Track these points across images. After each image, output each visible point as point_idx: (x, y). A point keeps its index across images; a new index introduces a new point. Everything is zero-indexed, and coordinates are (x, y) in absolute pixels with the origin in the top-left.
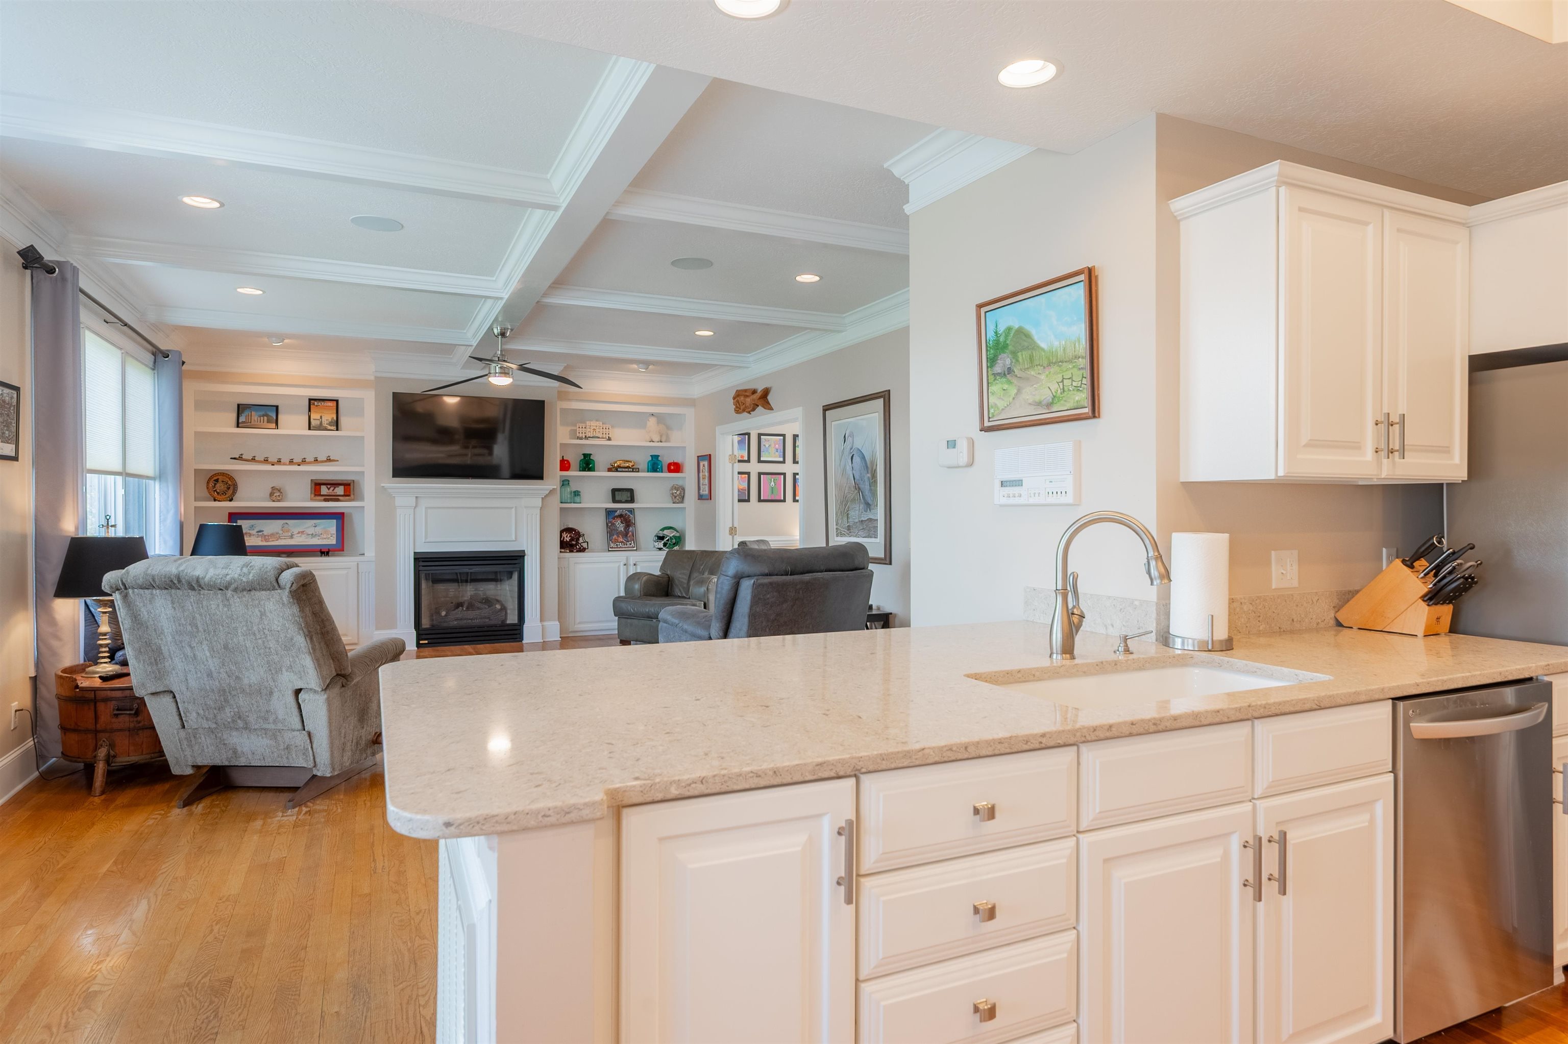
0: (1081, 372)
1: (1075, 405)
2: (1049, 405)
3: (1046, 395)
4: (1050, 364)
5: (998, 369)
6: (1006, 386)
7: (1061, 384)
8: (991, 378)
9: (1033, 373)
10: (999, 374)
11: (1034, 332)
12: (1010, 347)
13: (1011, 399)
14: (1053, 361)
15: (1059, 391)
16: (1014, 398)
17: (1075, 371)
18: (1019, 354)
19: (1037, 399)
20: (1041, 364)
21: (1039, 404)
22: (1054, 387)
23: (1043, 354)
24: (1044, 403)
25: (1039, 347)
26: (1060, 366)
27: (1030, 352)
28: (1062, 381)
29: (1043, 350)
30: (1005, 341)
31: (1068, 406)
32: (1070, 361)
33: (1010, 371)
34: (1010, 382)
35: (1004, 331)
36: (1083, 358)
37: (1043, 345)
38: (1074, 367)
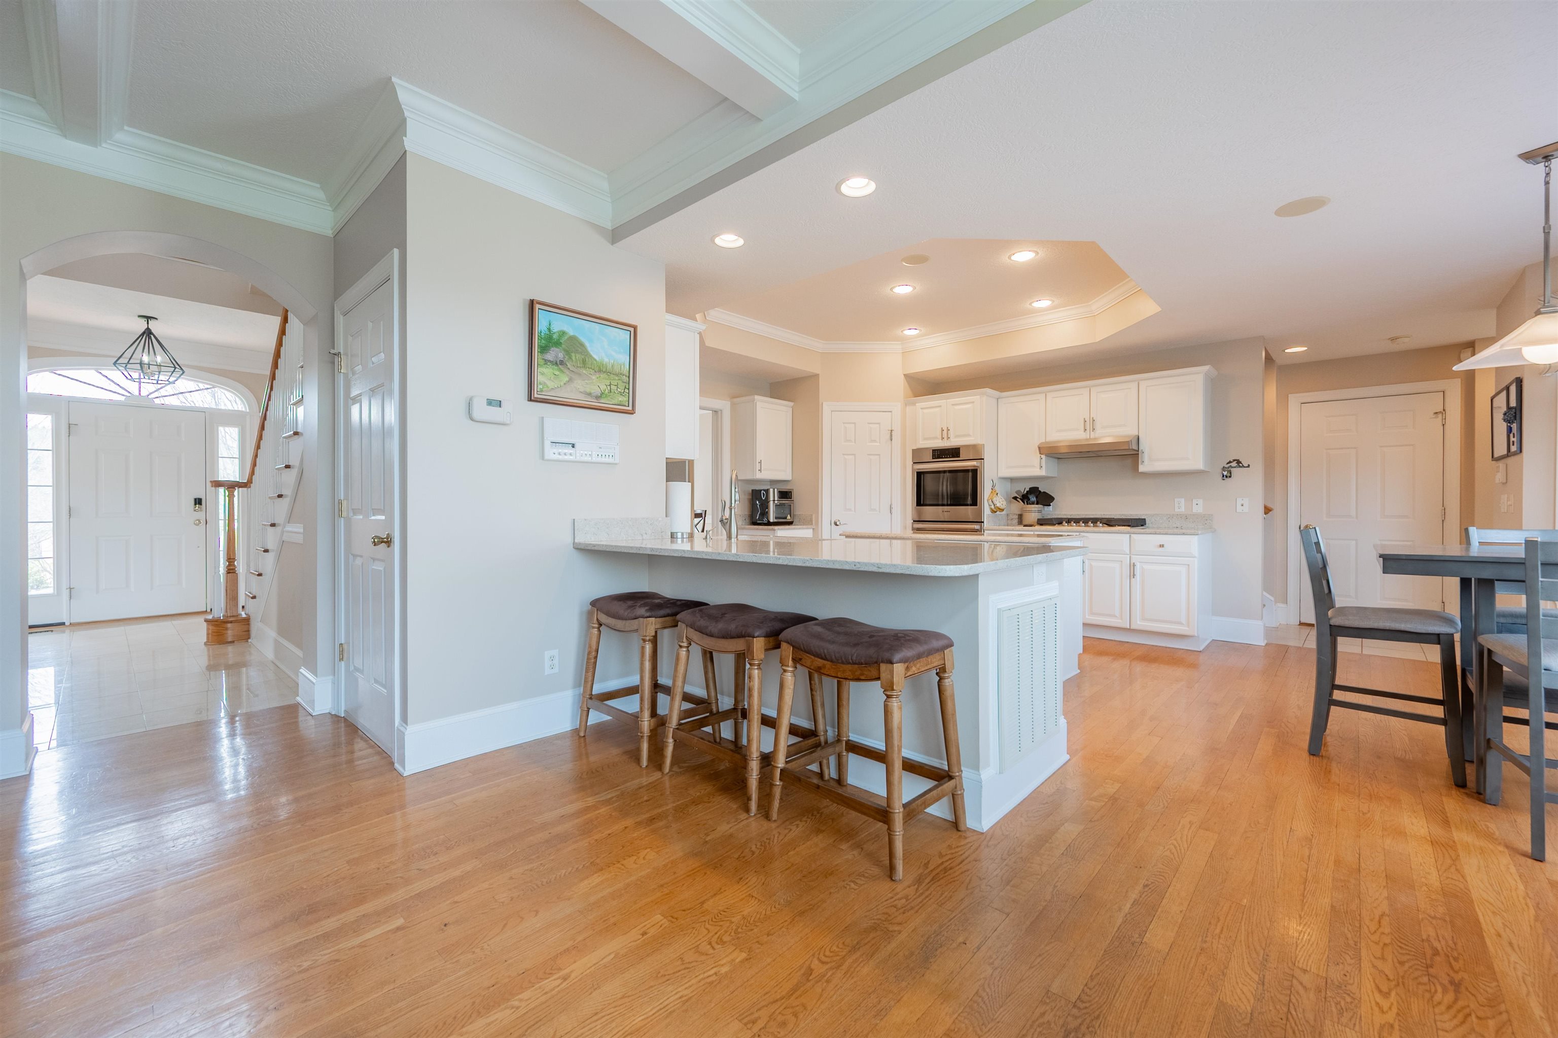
0: (624, 384)
1: (619, 403)
2: (597, 397)
3: (596, 391)
4: (600, 371)
5: (550, 356)
6: (557, 373)
7: (609, 387)
8: (542, 362)
9: (584, 372)
10: (550, 361)
11: (587, 344)
12: (563, 346)
13: (562, 384)
14: (601, 370)
15: (607, 391)
16: (565, 384)
17: (620, 382)
18: (573, 355)
19: (588, 390)
20: (593, 367)
21: (590, 394)
22: (603, 387)
23: (595, 362)
24: (594, 394)
25: (591, 356)
26: (608, 375)
27: (583, 357)
28: (610, 385)
29: (596, 360)
30: (559, 340)
31: (613, 402)
32: (617, 375)
33: (562, 363)
34: (560, 370)
35: (558, 332)
36: (626, 376)
37: (595, 357)
38: (619, 379)
